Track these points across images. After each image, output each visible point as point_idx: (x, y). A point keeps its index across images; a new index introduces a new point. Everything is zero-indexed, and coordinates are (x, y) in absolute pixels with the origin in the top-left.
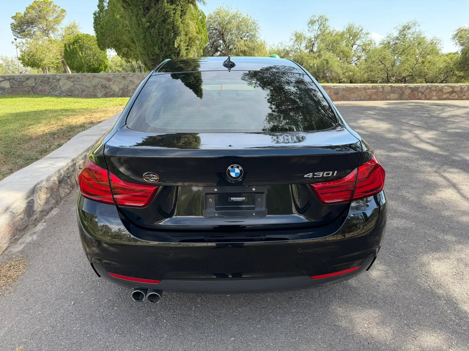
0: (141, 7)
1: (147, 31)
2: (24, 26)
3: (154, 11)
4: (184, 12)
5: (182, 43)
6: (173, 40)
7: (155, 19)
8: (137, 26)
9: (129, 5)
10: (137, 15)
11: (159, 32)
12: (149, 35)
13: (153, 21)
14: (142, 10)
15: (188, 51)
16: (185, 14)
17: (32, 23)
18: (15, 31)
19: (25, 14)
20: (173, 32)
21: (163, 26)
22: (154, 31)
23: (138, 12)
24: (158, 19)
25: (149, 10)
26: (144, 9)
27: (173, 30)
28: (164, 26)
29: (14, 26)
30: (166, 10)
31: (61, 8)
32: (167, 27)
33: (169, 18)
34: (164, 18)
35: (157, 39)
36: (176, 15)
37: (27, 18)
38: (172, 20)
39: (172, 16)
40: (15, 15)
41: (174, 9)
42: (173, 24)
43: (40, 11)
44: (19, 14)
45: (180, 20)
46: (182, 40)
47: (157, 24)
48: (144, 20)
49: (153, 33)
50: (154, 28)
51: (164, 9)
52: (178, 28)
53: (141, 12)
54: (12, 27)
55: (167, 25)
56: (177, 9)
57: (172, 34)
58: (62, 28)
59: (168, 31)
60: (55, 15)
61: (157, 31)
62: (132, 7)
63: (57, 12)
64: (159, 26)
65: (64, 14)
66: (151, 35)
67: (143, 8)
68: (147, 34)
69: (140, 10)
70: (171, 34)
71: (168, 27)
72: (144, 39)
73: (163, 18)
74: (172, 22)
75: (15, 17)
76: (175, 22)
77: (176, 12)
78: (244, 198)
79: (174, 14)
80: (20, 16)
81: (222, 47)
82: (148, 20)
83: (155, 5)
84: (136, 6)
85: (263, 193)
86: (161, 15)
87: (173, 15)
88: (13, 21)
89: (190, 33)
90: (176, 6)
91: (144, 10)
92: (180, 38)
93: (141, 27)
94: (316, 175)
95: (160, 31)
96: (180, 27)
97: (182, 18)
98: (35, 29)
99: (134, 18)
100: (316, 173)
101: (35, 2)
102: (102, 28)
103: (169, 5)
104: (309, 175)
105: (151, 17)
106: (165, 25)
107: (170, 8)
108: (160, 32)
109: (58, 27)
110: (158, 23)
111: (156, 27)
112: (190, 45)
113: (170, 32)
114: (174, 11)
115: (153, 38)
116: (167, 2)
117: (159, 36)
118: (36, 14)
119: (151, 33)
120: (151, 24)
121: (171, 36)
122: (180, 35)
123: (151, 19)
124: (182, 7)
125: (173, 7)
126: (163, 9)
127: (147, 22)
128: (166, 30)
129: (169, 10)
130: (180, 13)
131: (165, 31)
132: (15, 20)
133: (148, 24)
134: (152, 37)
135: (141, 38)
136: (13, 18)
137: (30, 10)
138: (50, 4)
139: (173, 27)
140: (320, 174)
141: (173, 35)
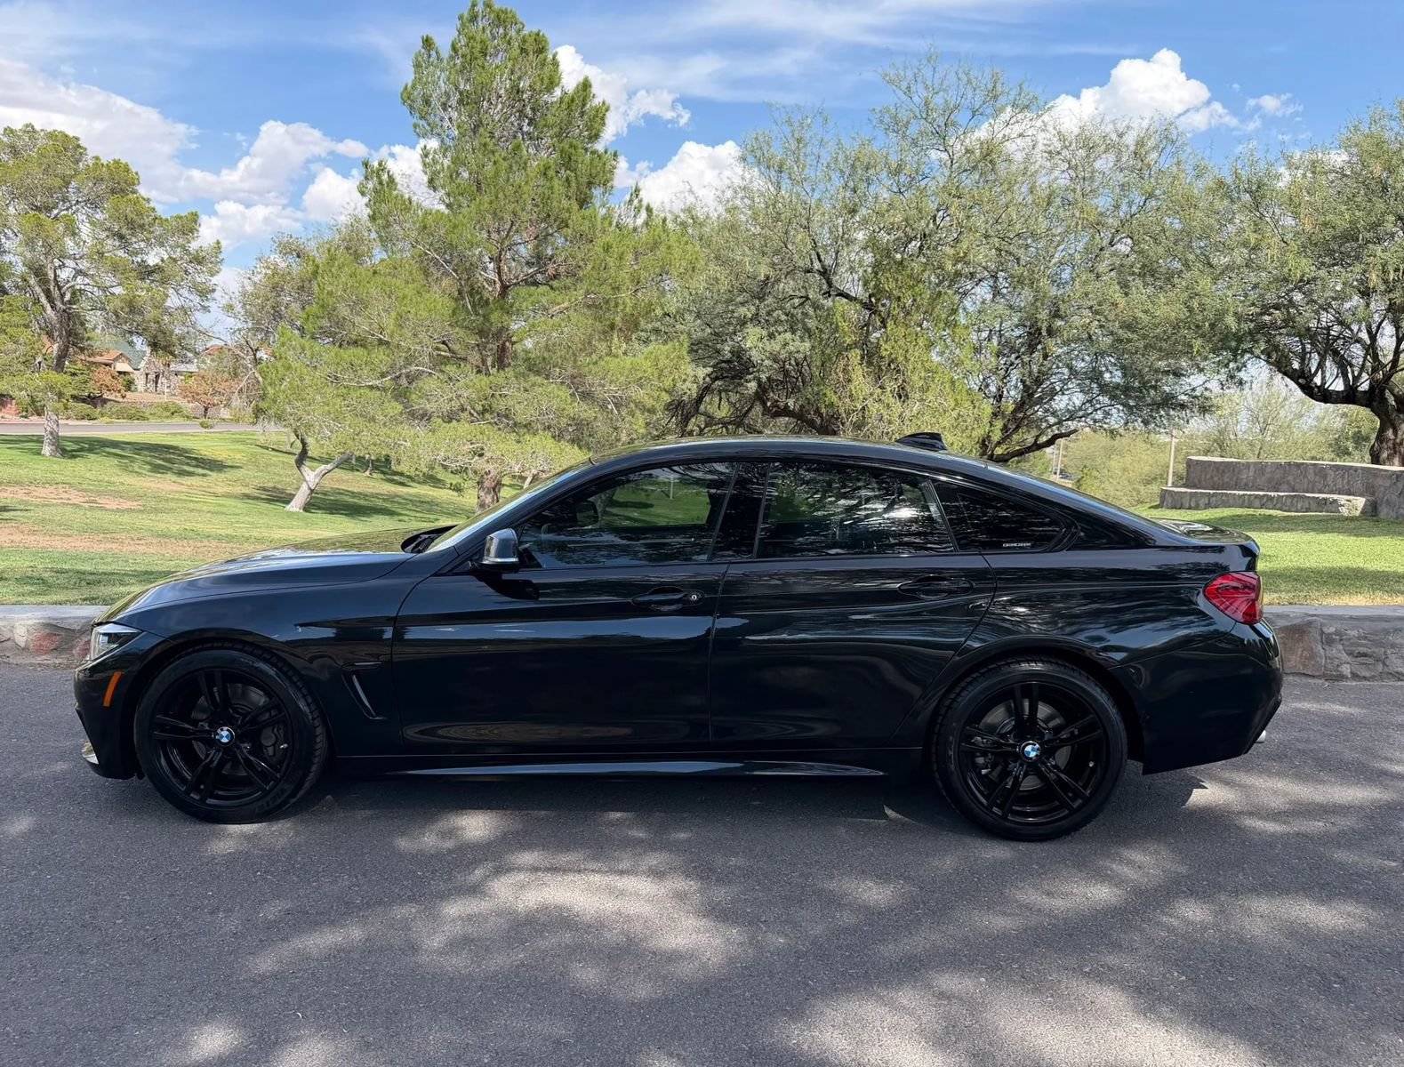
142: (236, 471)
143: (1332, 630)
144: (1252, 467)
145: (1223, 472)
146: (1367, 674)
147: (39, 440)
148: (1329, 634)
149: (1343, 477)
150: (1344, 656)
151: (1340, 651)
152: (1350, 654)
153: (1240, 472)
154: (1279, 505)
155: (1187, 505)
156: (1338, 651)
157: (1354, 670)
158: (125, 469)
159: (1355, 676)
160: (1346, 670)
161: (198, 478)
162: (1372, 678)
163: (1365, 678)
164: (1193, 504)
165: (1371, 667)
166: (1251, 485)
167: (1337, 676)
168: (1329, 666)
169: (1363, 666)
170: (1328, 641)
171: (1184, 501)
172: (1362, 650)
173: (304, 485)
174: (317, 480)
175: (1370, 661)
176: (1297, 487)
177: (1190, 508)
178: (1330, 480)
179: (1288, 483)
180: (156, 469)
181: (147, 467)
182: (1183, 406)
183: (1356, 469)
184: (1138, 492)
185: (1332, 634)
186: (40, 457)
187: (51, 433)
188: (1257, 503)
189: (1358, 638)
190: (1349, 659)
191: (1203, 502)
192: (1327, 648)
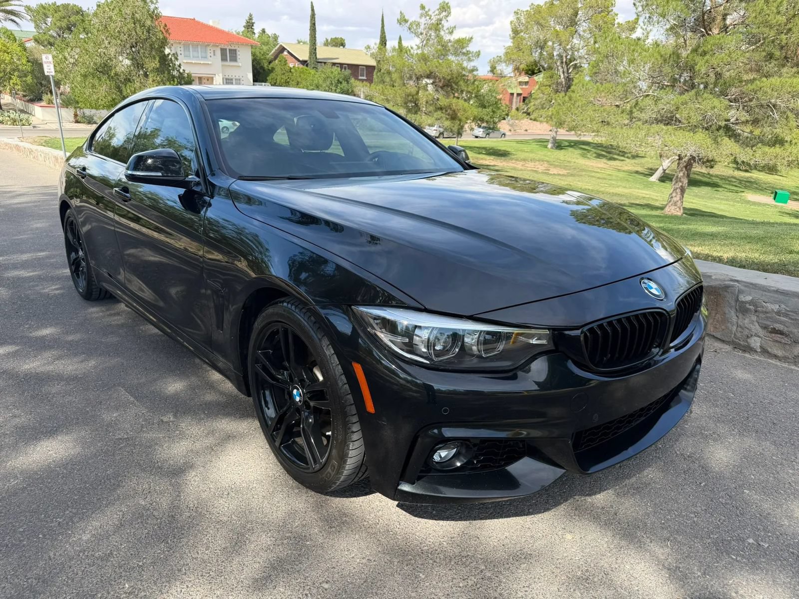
142: (643, 159)
143: (749, 298)
146: (780, 353)
147: (547, 141)
148: (743, 302)
150: (756, 328)
151: (752, 322)
152: (765, 328)
156: (752, 323)
157: (765, 346)
158: (584, 156)
159: (764, 351)
160: (755, 343)
161: (619, 162)
162: (784, 359)
163: (776, 357)
165: (787, 347)
167: (744, 346)
168: (739, 335)
169: (777, 344)
170: (743, 309)
172: (778, 326)
173: (661, 167)
174: (669, 165)
175: (785, 340)
180: (599, 156)
181: (594, 155)
185: (746, 302)
186: (546, 149)
187: (553, 138)
189: (779, 313)
190: (761, 332)
192: (740, 316)
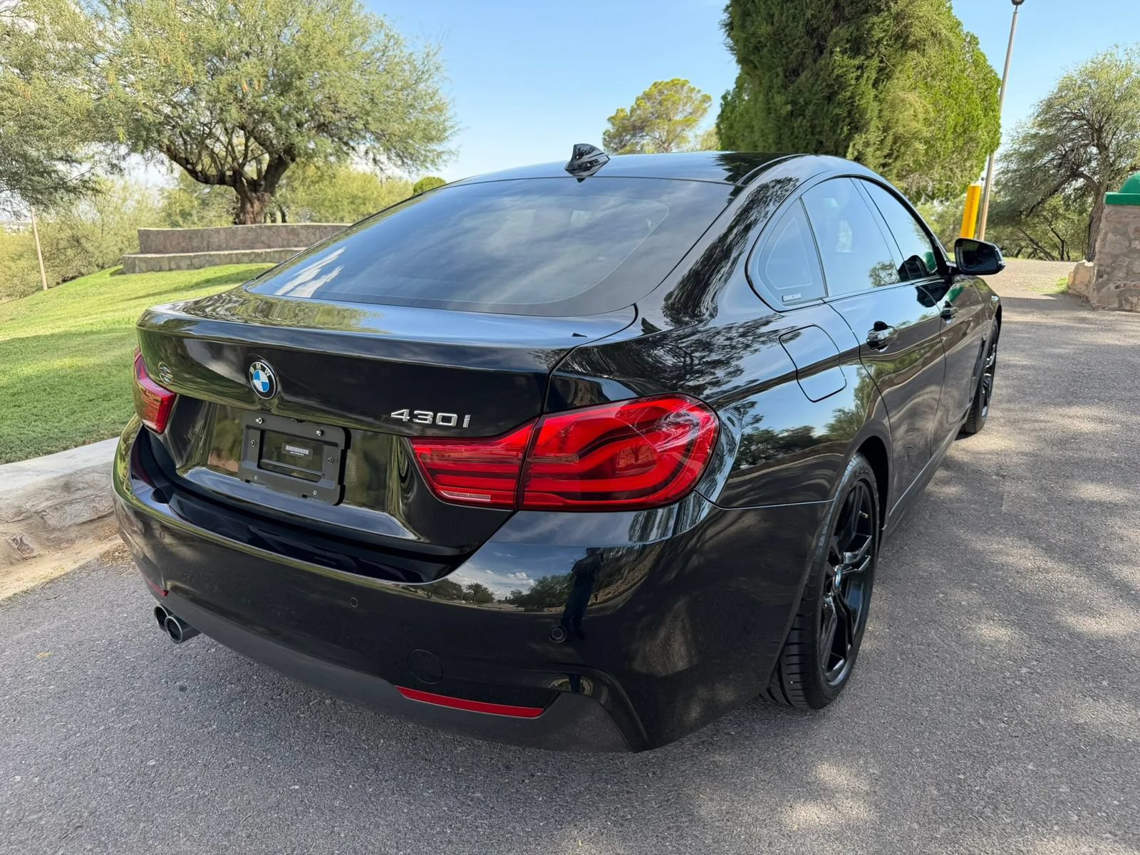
0: (780, 70)
1: (785, 125)
2: (626, 135)
3: (809, 76)
4: (886, 72)
5: (870, 150)
6: (845, 144)
7: (807, 94)
8: (764, 114)
9: (756, 67)
10: (770, 88)
11: (813, 127)
12: (789, 134)
13: (801, 100)
14: (781, 75)
15: (886, 169)
16: (889, 77)
17: (642, 129)
18: (608, 147)
19: (633, 111)
20: (849, 125)
21: (825, 110)
22: (801, 122)
23: (772, 81)
24: (815, 94)
25: (798, 75)
26: (788, 74)
27: (848, 120)
28: (828, 111)
29: (609, 136)
30: (835, 71)
31: (702, 93)
32: (834, 113)
33: (843, 89)
34: (831, 91)
35: (808, 143)
36: (863, 81)
37: (633, 119)
38: (848, 94)
39: (851, 85)
40: (614, 114)
41: (860, 67)
42: (852, 104)
43: (660, 103)
44: (622, 111)
45: (873, 92)
46: (872, 142)
47: (811, 107)
48: (779, 99)
49: (798, 128)
50: (801, 118)
51: (833, 70)
52: (862, 113)
53: (778, 82)
54: (605, 140)
55: (835, 108)
56: (867, 67)
57: (845, 129)
58: (696, 136)
59: (836, 121)
60: (689, 109)
61: (808, 124)
62: (759, 72)
63: (693, 103)
64: (815, 112)
65: (707, 105)
66: (792, 133)
67: (785, 72)
68: (786, 131)
69: (778, 76)
70: (842, 128)
71: (837, 111)
72: (777, 144)
73: (826, 92)
74: (849, 99)
75: (613, 118)
76: (857, 98)
77: (862, 73)
78: (307, 452)
79: (857, 78)
80: (622, 115)
81: (1094, 164)
82: (790, 99)
83: (815, 61)
84: (770, 68)
85: (335, 445)
86: (824, 84)
87: (853, 82)
88: (609, 127)
89: (897, 122)
90: (866, 59)
91: (786, 77)
92: (864, 136)
93: (772, 115)
94: (416, 416)
95: (816, 122)
96: (869, 111)
97: (879, 88)
98: (647, 140)
99: (761, 97)
100: (416, 412)
101: (655, 84)
102: (731, 127)
103: (845, 57)
104: (402, 414)
105: (800, 91)
106: (831, 108)
107: (846, 66)
108: (815, 125)
109: (689, 134)
110: (814, 105)
111: (808, 113)
112: (895, 154)
113: (841, 124)
114: (859, 73)
115: (796, 141)
116: (840, 51)
117: (813, 134)
118: (651, 110)
119: (793, 128)
120: (797, 107)
121: (840, 134)
122: (867, 130)
123: (798, 96)
124: (881, 61)
125: (856, 62)
126: (830, 68)
127: (787, 103)
128: (831, 121)
129: (845, 69)
130: (874, 76)
131: (827, 121)
132: (613, 124)
133: (789, 107)
134: (796, 137)
135: (770, 141)
136: (609, 119)
137: (643, 103)
138: (683, 85)
139: (849, 113)
140: (427, 415)
141: (848, 130)
144: (222, 232)
145: (190, 238)
149: (314, 234)
153: (210, 236)
154: (268, 259)
155: (168, 268)
164: (173, 266)
166: (224, 246)
171: (162, 264)
176: (272, 244)
177: (170, 270)
178: (302, 237)
179: (262, 242)
182: (74, 190)
183: (325, 227)
184: (10, 268)
188: (246, 259)
191: (183, 264)
